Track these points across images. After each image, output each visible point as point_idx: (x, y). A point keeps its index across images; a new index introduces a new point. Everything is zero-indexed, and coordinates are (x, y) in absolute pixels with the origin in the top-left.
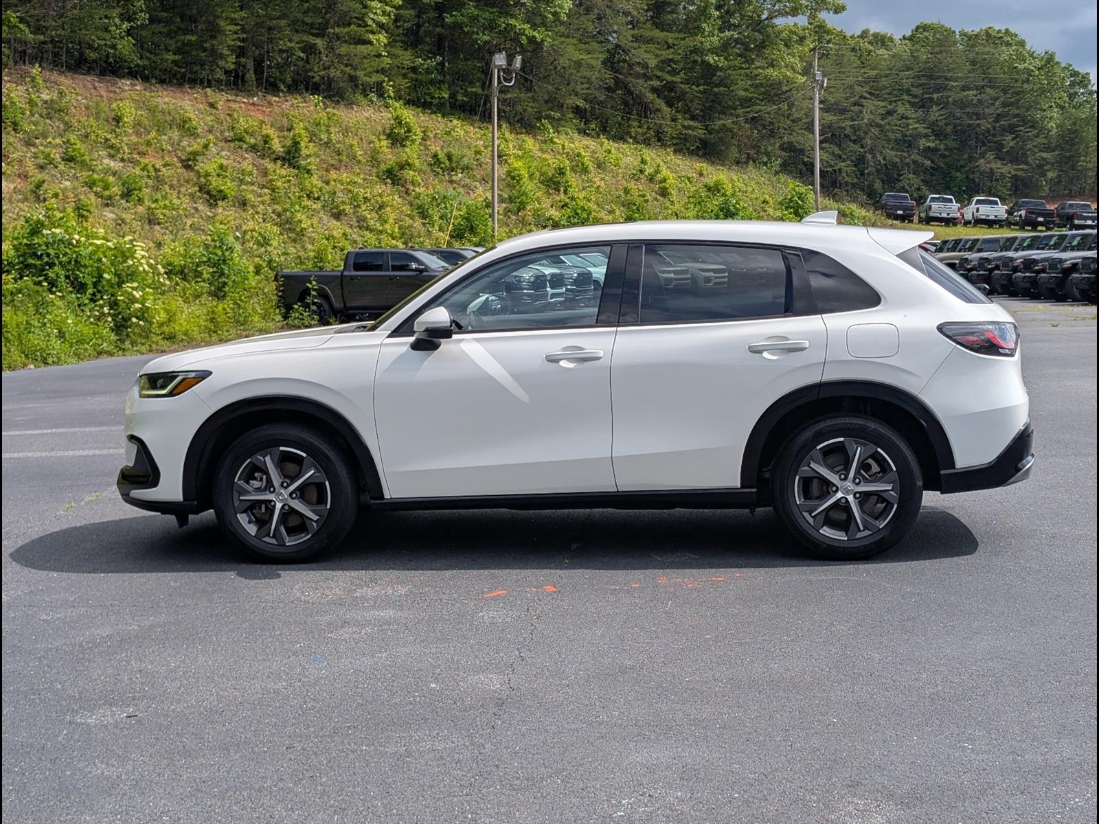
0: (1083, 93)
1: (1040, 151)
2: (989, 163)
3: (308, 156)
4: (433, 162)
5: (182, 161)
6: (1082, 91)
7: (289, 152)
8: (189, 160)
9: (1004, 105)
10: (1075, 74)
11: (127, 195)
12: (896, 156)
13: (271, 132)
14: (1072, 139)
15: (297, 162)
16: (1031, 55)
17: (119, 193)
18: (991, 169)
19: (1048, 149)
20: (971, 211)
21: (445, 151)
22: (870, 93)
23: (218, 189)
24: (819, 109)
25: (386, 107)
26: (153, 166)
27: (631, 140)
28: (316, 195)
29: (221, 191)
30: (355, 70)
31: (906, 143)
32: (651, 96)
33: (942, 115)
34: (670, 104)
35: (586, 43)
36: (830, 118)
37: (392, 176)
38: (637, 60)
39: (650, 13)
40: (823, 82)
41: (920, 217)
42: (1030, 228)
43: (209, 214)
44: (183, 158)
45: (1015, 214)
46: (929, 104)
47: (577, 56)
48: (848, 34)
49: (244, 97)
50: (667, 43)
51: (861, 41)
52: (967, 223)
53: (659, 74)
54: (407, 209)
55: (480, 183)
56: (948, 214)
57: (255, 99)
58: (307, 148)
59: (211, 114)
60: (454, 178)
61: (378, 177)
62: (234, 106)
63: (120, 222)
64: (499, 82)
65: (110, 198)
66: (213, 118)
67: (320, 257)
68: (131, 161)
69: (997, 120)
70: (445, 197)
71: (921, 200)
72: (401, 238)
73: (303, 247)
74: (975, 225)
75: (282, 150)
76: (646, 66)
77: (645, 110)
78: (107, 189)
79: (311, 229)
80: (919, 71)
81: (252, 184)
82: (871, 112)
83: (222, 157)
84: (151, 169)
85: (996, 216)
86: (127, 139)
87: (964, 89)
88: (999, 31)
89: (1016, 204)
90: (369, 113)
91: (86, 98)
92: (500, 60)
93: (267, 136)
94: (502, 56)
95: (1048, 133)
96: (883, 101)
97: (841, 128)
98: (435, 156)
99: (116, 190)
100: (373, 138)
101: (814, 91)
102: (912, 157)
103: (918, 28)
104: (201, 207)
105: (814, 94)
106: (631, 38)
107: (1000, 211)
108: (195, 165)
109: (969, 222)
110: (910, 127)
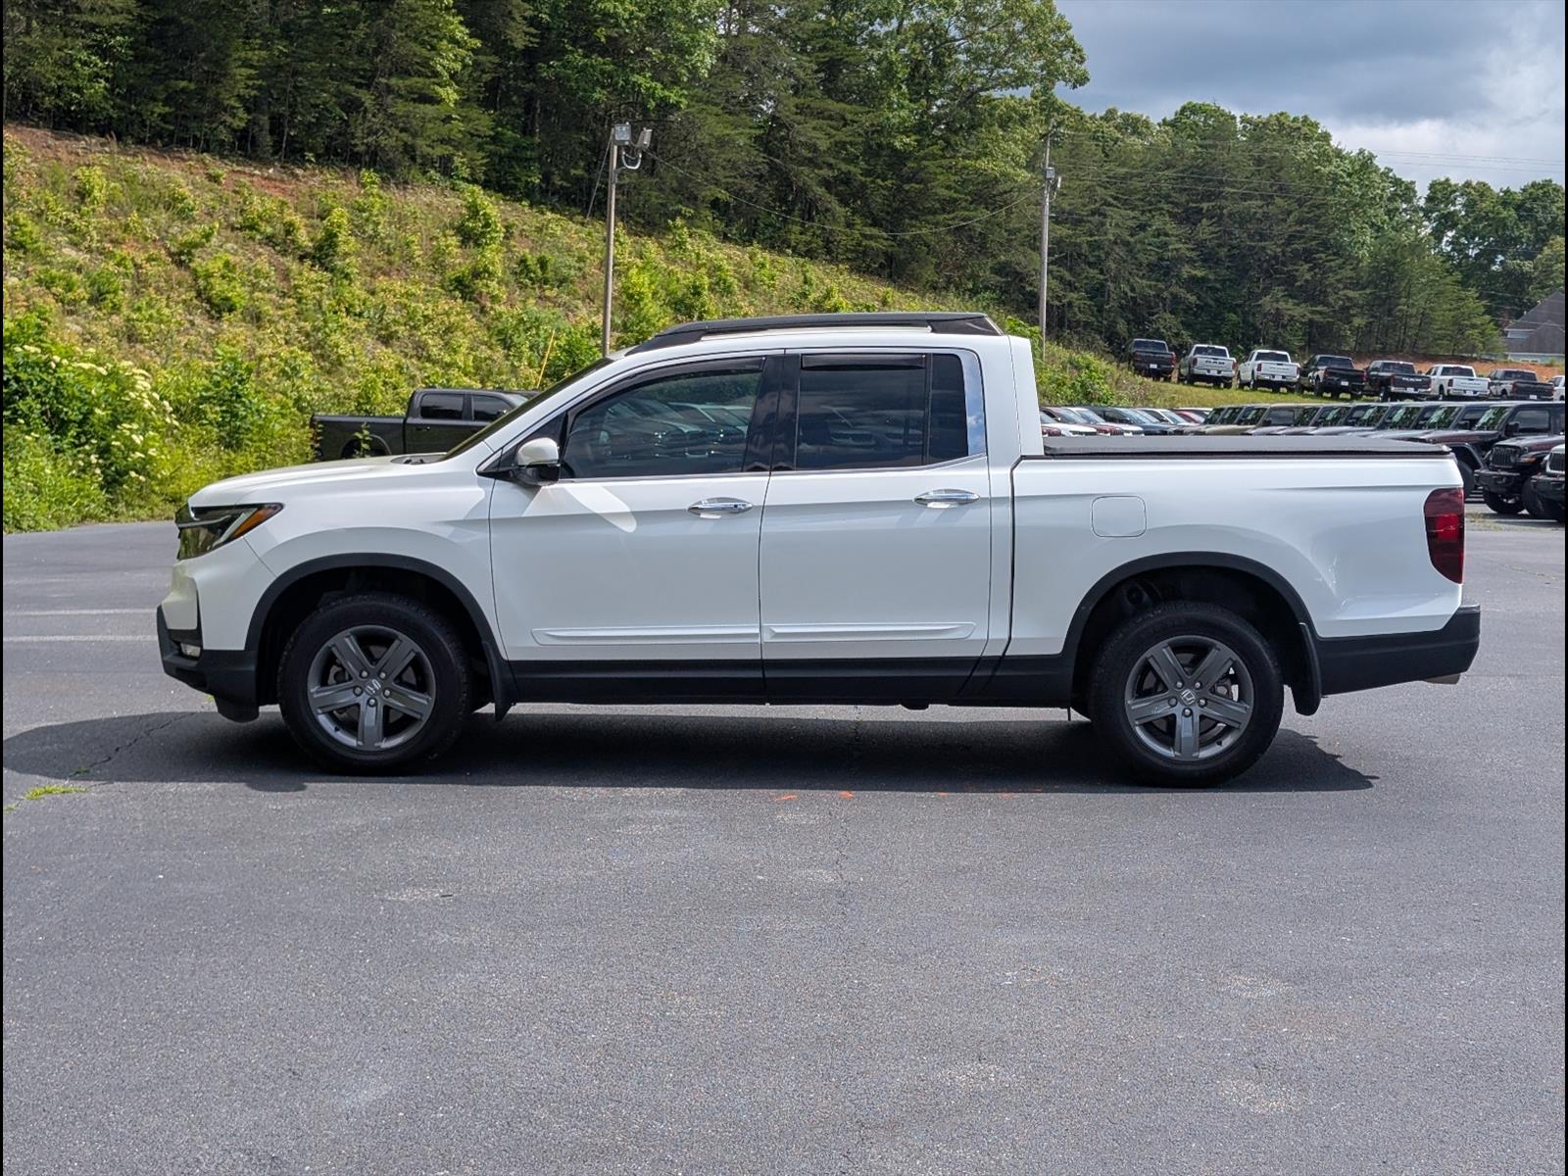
0: (1405, 210)
1: (1345, 288)
2: (1275, 301)
3: (347, 255)
4: (518, 270)
5: (170, 254)
6: (1404, 206)
7: (319, 248)
8: (181, 253)
9: (1300, 222)
10: (1397, 182)
11: (96, 300)
12: (1150, 287)
13: (297, 219)
14: (1391, 274)
15: (331, 261)
16: (1338, 154)
17: (87, 297)
18: (1278, 309)
19: (1356, 285)
20: (1250, 368)
21: (538, 255)
22: (1116, 198)
23: (223, 296)
24: (1050, 218)
25: (453, 189)
26: (133, 259)
27: (789, 251)
28: (358, 310)
29: (227, 299)
30: (414, 135)
31: (1162, 269)
32: (820, 191)
33: (1213, 233)
34: (844, 202)
35: (730, 114)
36: (1063, 231)
37: (464, 287)
38: (802, 139)
39: (822, 75)
40: (1056, 181)
41: (1180, 375)
42: (1329, 395)
43: (210, 330)
44: (173, 249)
45: (1310, 374)
46: (1196, 217)
47: (720, 130)
48: (1087, 113)
49: (255, 168)
50: (843, 118)
51: (1105, 124)
52: (1242, 385)
53: (832, 161)
54: (483, 335)
55: (583, 301)
56: (1219, 372)
57: (271, 171)
58: (347, 243)
59: (211, 190)
60: (548, 293)
61: (442, 287)
62: (244, 180)
63: (88, 337)
64: (620, 164)
65: (74, 302)
66: (213, 195)
67: (365, 397)
68: (101, 252)
69: (1288, 242)
70: (537, 319)
71: (1181, 350)
72: (475, 374)
73: (341, 381)
74: (1255, 389)
75: (310, 244)
76: (814, 148)
77: (810, 210)
78: (70, 290)
79: (351, 358)
80: (1182, 172)
81: (269, 291)
82: (1117, 225)
83: (226, 251)
84: (129, 264)
85: (1284, 377)
86: (95, 222)
87: (1245, 197)
88: (1295, 120)
89: (1312, 361)
90: (430, 196)
91: (35, 160)
92: (622, 133)
93: (291, 224)
94: (624, 129)
95: (1358, 264)
96: (1133, 209)
97: (1076, 244)
98: (523, 261)
99: (82, 292)
100: (437, 232)
101: (1042, 195)
102: (1172, 289)
103: (1184, 109)
104: (198, 321)
105: (1044, 199)
106: (794, 109)
107: (1290, 369)
108: (190, 261)
109: (1248, 384)
110: (1170, 247)
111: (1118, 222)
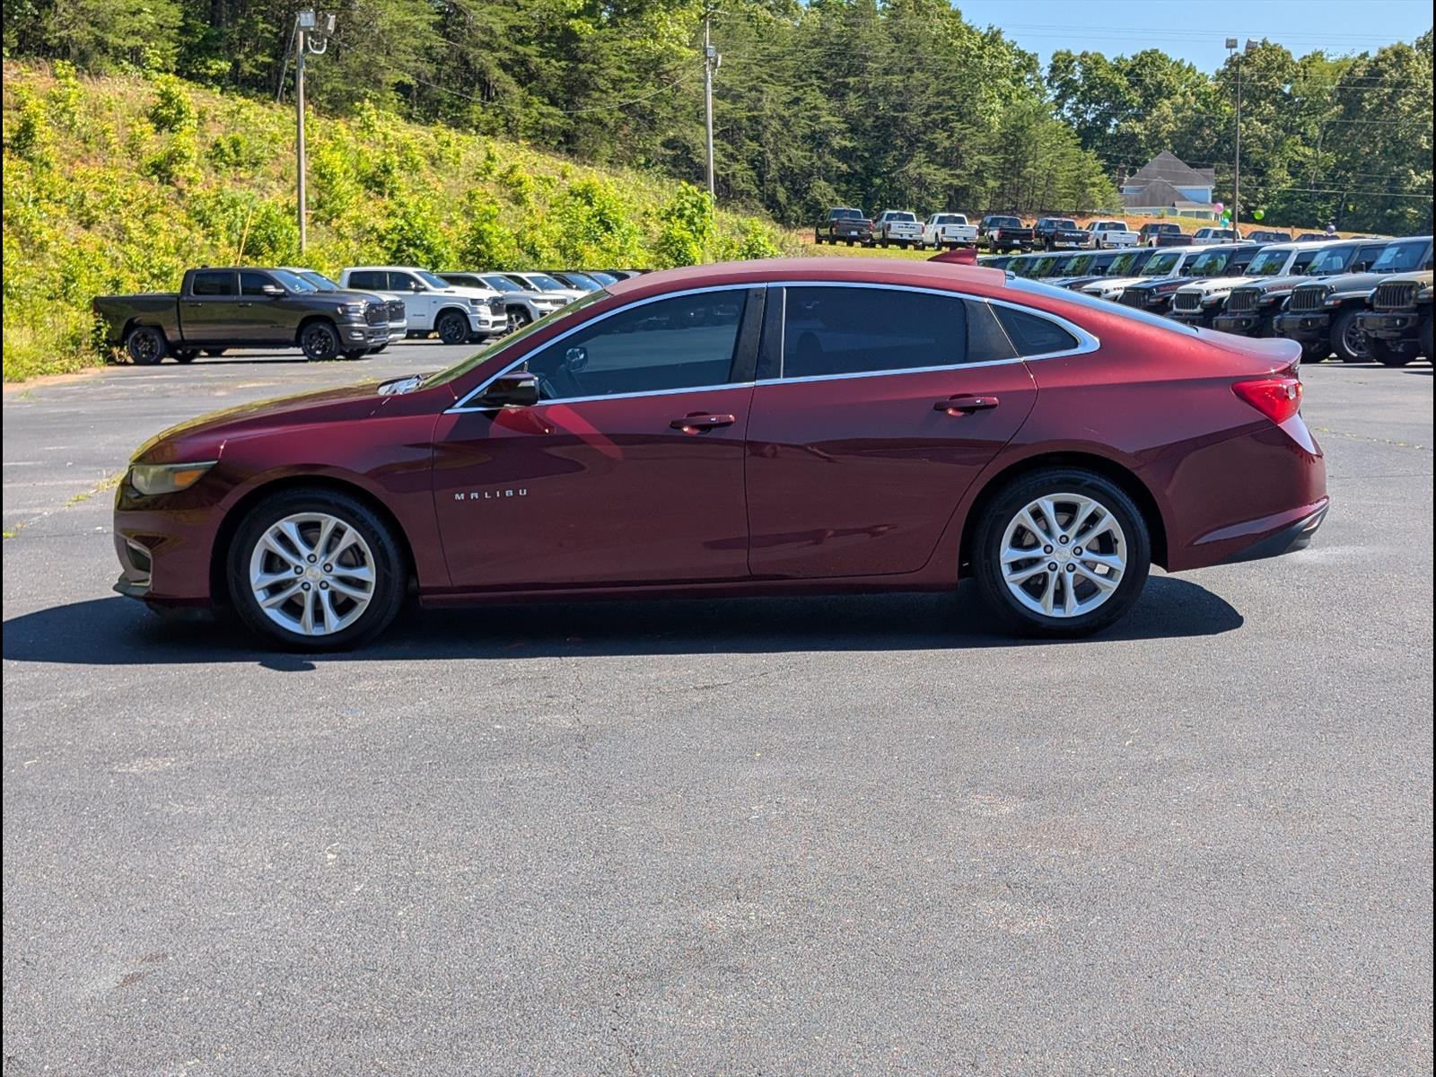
0: (1029, 80)
1: (979, 153)
2: (918, 167)
3: (44, 144)
4: (213, 154)
6: (1029, 77)
7: (18, 139)
9: (938, 94)
10: (1021, 54)
14: (1018, 139)
15: (29, 151)
16: (969, 29)
18: (920, 174)
19: (989, 150)
21: (231, 138)
22: (771, 76)
24: (713, 94)
25: (146, 78)
27: (472, 130)
28: (58, 197)
30: (105, 29)
31: (816, 140)
32: (497, 72)
33: (860, 105)
34: (521, 83)
36: (725, 105)
37: (161, 170)
38: (479, 24)
40: (717, 60)
46: (842, 90)
53: (508, 44)
54: (182, 217)
55: (277, 182)
58: (44, 132)
60: (242, 175)
61: (138, 171)
64: (306, 49)
69: (928, 113)
70: (233, 200)
75: (9, 135)
76: (490, 32)
77: (489, 90)
79: (55, 242)
80: (831, 48)
82: (773, 100)
87: (887, 72)
90: (124, 86)
92: (306, 20)
94: (309, 16)
95: (989, 131)
96: (786, 86)
97: (736, 119)
98: (217, 145)
100: (132, 120)
101: (705, 72)
102: (824, 159)
105: (707, 76)
110: (822, 120)
111: (773, 98)
